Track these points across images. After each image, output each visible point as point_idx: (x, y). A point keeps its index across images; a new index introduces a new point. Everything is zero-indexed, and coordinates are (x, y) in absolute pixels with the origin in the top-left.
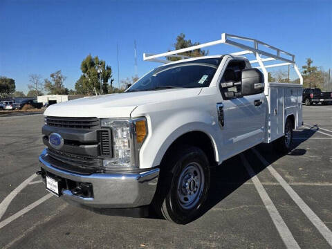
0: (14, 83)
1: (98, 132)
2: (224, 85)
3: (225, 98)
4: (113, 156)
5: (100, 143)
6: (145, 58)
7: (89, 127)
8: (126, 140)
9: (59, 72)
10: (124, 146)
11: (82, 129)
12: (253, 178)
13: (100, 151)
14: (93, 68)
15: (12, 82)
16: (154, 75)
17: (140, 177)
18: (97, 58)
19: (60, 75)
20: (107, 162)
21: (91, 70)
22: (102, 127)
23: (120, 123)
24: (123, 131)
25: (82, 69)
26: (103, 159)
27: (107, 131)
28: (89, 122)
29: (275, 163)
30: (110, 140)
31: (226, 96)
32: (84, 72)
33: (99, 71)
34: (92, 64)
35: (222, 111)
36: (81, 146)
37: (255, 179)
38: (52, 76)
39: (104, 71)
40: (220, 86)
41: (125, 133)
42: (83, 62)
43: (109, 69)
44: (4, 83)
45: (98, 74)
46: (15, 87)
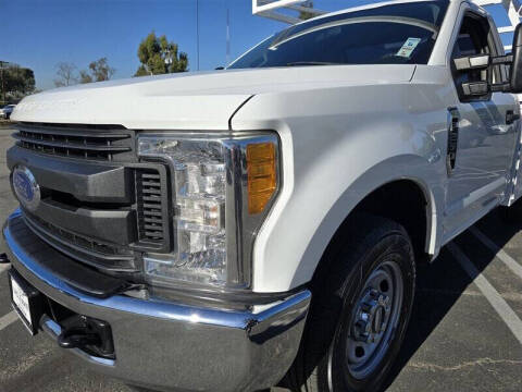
0: (33, 76)
1: (129, 172)
2: (461, 63)
3: (464, 98)
4: (172, 247)
5: (135, 207)
6: (256, 9)
7: (104, 155)
8: (213, 204)
9: (103, 61)
10: (208, 221)
11: (86, 160)
12: (476, 281)
13: (136, 229)
14: (157, 56)
15: (29, 73)
16: (273, 48)
17: (252, 323)
18: (164, 39)
19: (104, 66)
20: (154, 264)
21: (154, 59)
22: (141, 159)
23: (196, 146)
24: (204, 172)
25: (139, 55)
26: (143, 253)
27: (156, 172)
28: (103, 141)
29: (509, 245)
30: (164, 199)
31: (467, 92)
32: (144, 61)
33: (167, 62)
34: (157, 49)
35: (456, 130)
36: (80, 211)
37: (481, 281)
38: (92, 66)
39: (175, 61)
40: (452, 64)
41: (210, 180)
42: (141, 45)
43: (184, 58)
44: (16, 75)
45: (166, 66)
46: (33, 83)
